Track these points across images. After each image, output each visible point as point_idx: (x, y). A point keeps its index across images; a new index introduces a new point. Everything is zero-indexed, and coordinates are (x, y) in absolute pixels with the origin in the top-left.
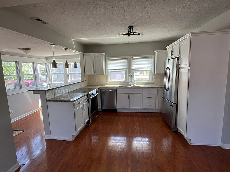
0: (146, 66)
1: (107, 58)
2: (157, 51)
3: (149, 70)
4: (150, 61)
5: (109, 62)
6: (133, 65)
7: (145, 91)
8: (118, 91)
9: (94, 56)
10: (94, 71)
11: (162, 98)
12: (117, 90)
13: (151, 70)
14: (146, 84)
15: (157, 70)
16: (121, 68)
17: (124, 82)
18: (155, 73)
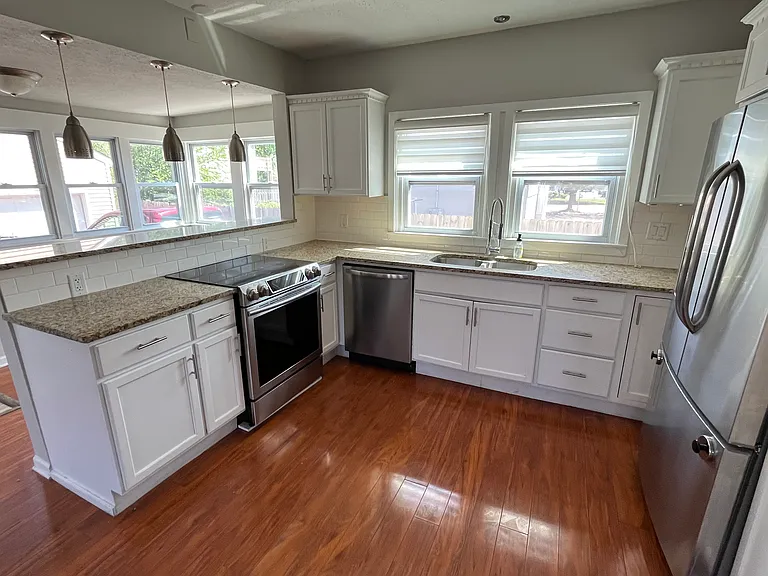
0: (589, 160)
1: (393, 117)
2: (674, 60)
3: (608, 182)
4: (621, 127)
5: (403, 135)
6: (520, 154)
7: (557, 295)
8: (421, 281)
9: (329, 106)
10: (327, 178)
11: (654, 355)
12: (417, 274)
13: (622, 181)
14: (582, 253)
15: (657, 179)
16: (459, 166)
17: (465, 238)
18: (643, 199)
